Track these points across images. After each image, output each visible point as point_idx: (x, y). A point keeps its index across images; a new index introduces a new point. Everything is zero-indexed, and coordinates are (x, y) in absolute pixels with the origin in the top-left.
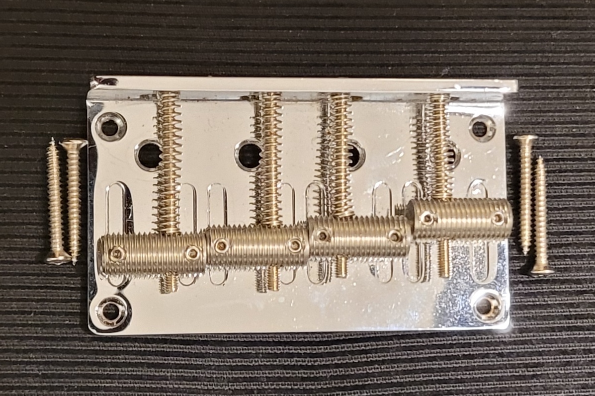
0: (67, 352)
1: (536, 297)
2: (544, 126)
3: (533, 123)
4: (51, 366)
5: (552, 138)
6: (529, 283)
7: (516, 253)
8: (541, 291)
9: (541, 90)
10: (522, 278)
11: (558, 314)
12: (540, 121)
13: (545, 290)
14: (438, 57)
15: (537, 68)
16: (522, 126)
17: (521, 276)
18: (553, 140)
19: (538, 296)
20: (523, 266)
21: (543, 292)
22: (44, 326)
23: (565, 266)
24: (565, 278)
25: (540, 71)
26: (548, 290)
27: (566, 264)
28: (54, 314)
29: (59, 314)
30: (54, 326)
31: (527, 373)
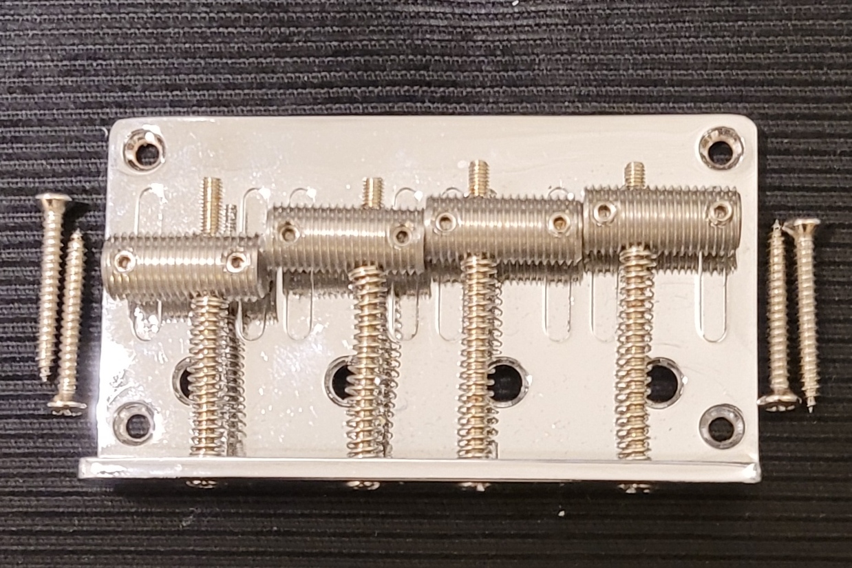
0: (785, 99)
1: (64, 171)
2: (35, 432)
3: (52, 436)
4: (810, 80)
5: (22, 413)
6: (74, 191)
7: (91, 237)
8: (55, 179)
9: (34, 490)
10: (84, 199)
11: (32, 145)
12: (40, 440)
13: (50, 180)
14: (197, 546)
15: (38, 525)
16: (68, 432)
17: (86, 202)
18: (20, 410)
19: (60, 171)
20: (82, 216)
21: (53, 176)
22: (819, 135)
23: (15, 215)
24: (17, 198)
25: (33, 520)
26: (45, 179)
27: (13, 218)
28: (807, 152)
29: (798, 152)
30: (804, 135)
31: (85, 63)
